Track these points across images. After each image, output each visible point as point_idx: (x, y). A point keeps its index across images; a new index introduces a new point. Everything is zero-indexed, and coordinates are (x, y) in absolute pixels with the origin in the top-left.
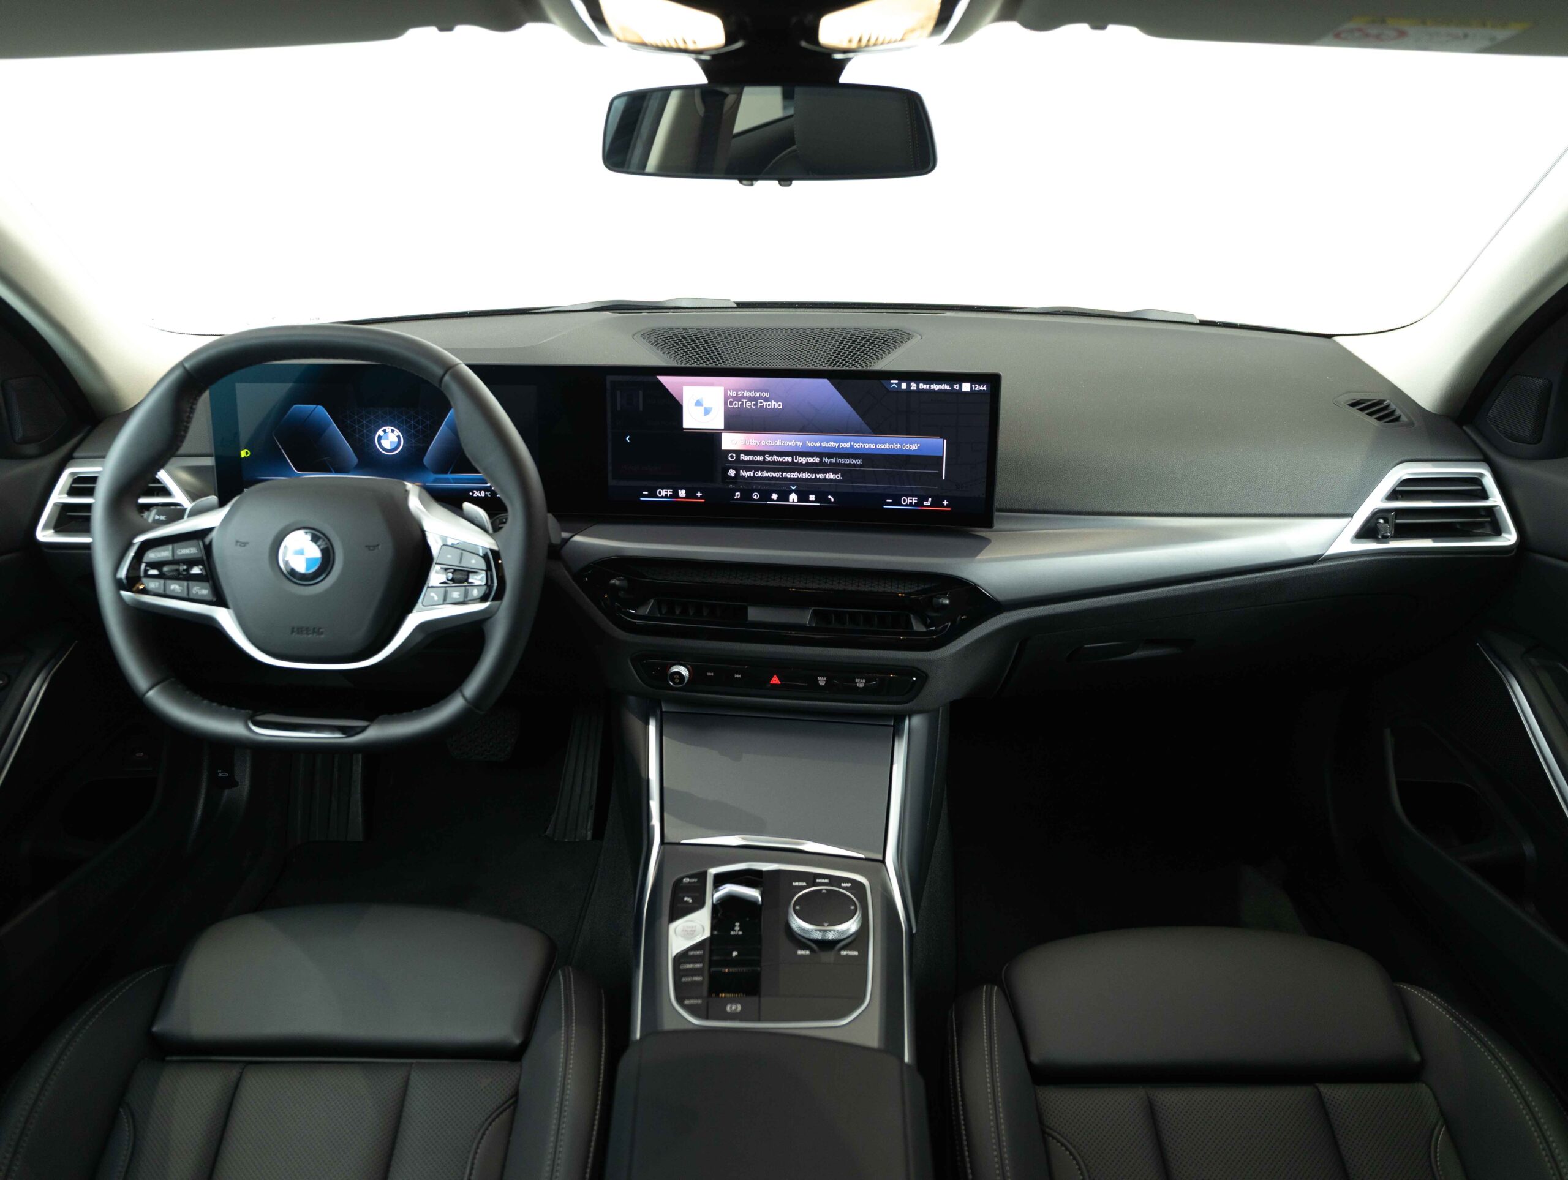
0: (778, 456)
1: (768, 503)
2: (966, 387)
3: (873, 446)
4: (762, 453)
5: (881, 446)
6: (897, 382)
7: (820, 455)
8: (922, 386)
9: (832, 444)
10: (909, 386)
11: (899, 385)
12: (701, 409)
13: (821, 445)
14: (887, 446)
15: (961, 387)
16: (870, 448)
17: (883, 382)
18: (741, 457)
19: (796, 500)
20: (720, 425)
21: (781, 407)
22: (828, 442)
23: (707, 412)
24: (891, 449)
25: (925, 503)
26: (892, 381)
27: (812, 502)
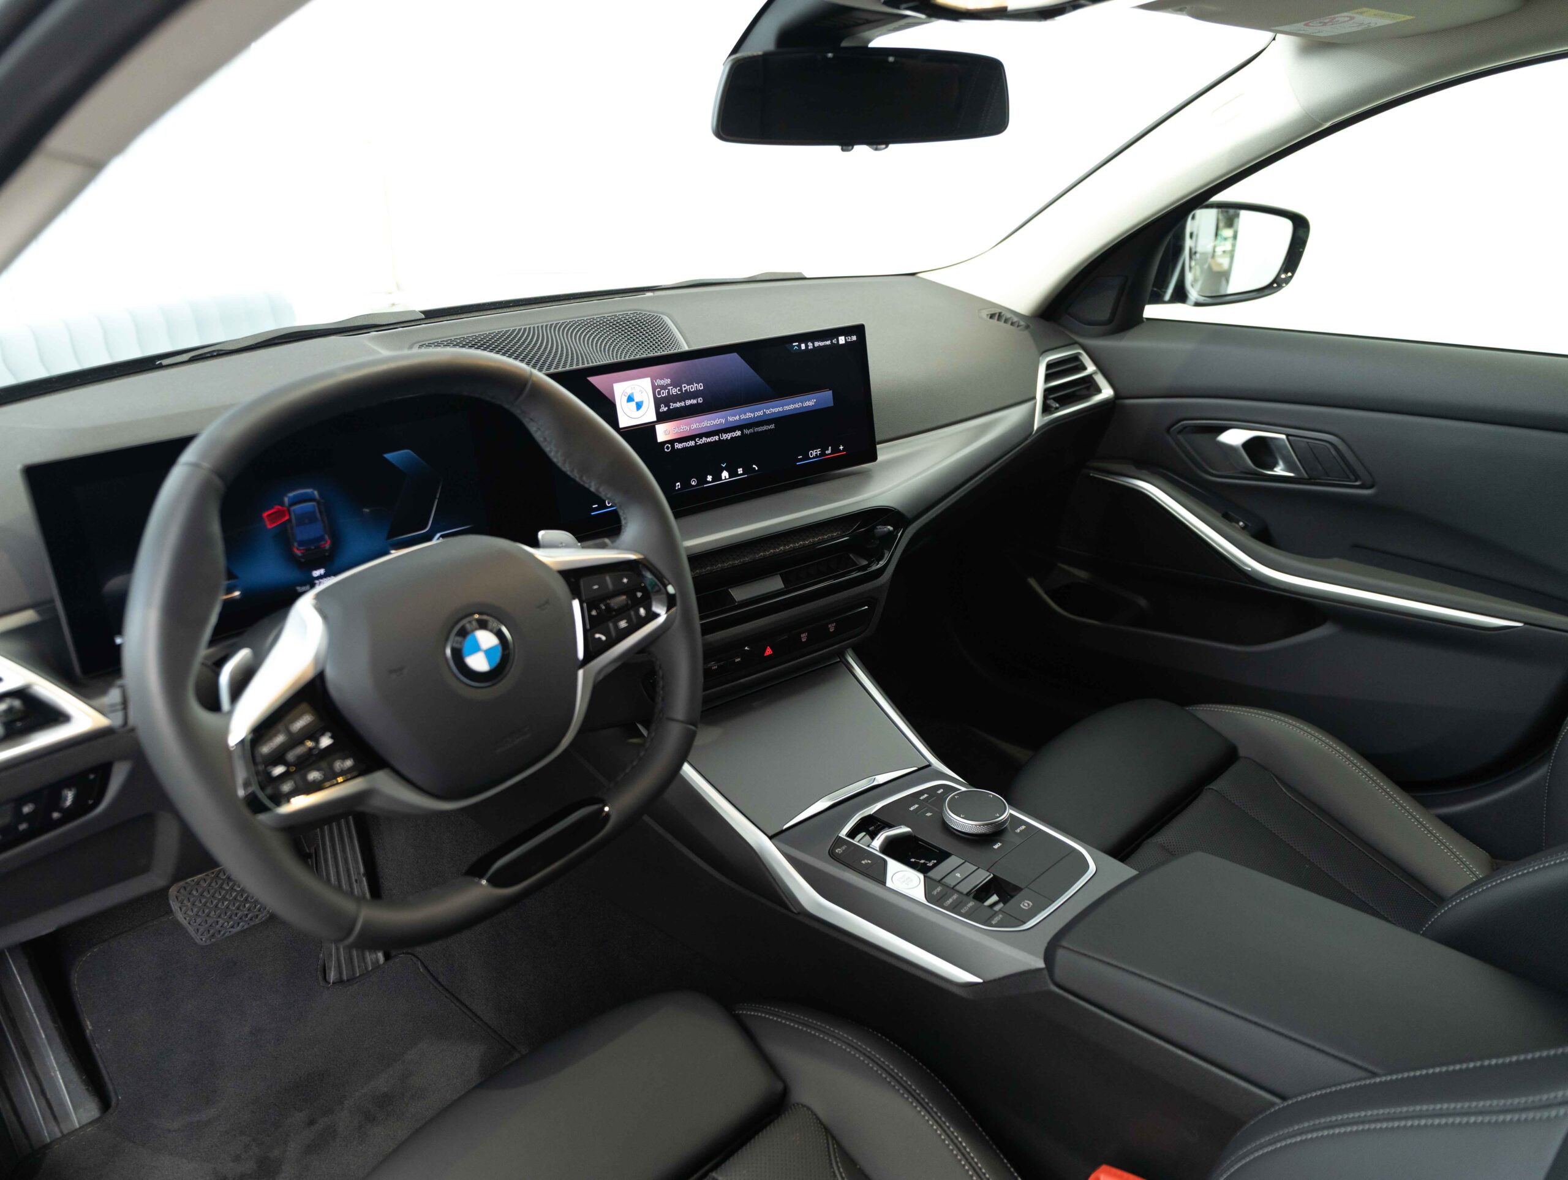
0: (707, 437)
1: (705, 486)
2: (842, 340)
3: (781, 409)
4: (692, 438)
5: (787, 408)
6: (797, 344)
7: (740, 427)
8: (817, 344)
9: (749, 415)
10: (807, 346)
11: (799, 346)
12: (633, 405)
13: (740, 418)
14: (792, 407)
15: (838, 341)
16: (779, 412)
17: (787, 346)
18: (676, 446)
19: (727, 477)
20: (651, 417)
21: (702, 388)
22: (745, 414)
23: (639, 406)
24: (795, 409)
25: (827, 452)
26: (794, 344)
27: (741, 475)
